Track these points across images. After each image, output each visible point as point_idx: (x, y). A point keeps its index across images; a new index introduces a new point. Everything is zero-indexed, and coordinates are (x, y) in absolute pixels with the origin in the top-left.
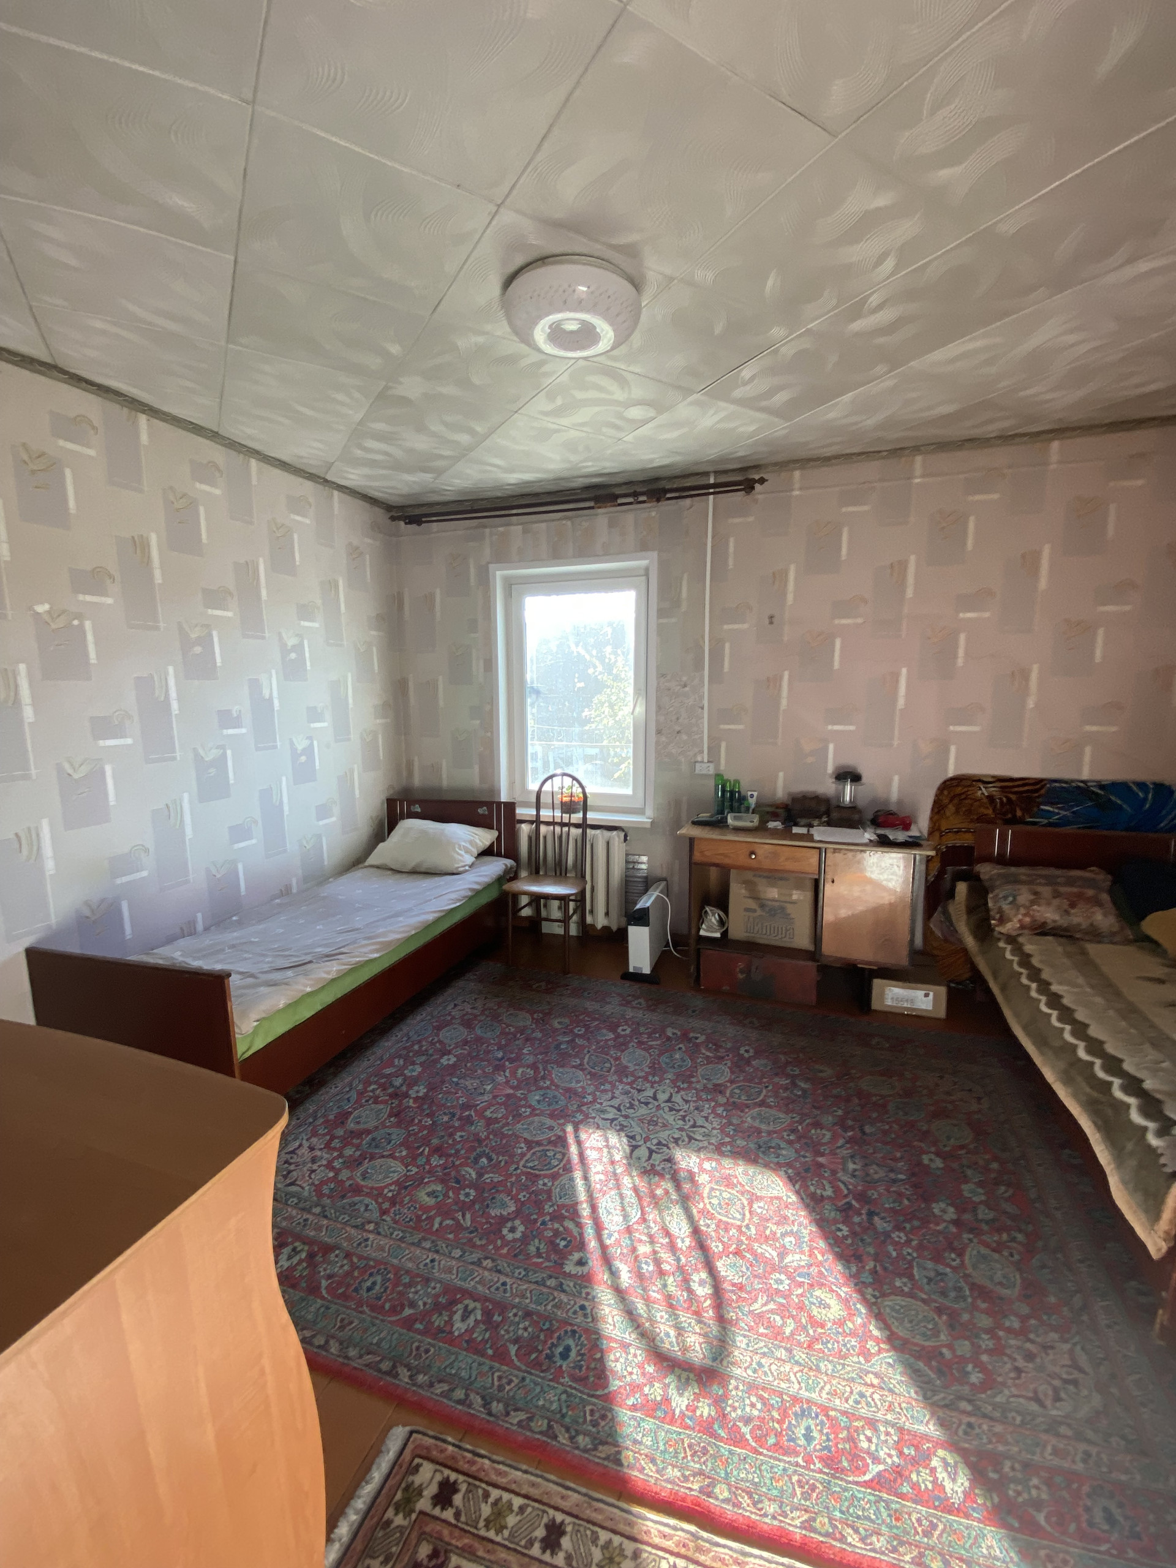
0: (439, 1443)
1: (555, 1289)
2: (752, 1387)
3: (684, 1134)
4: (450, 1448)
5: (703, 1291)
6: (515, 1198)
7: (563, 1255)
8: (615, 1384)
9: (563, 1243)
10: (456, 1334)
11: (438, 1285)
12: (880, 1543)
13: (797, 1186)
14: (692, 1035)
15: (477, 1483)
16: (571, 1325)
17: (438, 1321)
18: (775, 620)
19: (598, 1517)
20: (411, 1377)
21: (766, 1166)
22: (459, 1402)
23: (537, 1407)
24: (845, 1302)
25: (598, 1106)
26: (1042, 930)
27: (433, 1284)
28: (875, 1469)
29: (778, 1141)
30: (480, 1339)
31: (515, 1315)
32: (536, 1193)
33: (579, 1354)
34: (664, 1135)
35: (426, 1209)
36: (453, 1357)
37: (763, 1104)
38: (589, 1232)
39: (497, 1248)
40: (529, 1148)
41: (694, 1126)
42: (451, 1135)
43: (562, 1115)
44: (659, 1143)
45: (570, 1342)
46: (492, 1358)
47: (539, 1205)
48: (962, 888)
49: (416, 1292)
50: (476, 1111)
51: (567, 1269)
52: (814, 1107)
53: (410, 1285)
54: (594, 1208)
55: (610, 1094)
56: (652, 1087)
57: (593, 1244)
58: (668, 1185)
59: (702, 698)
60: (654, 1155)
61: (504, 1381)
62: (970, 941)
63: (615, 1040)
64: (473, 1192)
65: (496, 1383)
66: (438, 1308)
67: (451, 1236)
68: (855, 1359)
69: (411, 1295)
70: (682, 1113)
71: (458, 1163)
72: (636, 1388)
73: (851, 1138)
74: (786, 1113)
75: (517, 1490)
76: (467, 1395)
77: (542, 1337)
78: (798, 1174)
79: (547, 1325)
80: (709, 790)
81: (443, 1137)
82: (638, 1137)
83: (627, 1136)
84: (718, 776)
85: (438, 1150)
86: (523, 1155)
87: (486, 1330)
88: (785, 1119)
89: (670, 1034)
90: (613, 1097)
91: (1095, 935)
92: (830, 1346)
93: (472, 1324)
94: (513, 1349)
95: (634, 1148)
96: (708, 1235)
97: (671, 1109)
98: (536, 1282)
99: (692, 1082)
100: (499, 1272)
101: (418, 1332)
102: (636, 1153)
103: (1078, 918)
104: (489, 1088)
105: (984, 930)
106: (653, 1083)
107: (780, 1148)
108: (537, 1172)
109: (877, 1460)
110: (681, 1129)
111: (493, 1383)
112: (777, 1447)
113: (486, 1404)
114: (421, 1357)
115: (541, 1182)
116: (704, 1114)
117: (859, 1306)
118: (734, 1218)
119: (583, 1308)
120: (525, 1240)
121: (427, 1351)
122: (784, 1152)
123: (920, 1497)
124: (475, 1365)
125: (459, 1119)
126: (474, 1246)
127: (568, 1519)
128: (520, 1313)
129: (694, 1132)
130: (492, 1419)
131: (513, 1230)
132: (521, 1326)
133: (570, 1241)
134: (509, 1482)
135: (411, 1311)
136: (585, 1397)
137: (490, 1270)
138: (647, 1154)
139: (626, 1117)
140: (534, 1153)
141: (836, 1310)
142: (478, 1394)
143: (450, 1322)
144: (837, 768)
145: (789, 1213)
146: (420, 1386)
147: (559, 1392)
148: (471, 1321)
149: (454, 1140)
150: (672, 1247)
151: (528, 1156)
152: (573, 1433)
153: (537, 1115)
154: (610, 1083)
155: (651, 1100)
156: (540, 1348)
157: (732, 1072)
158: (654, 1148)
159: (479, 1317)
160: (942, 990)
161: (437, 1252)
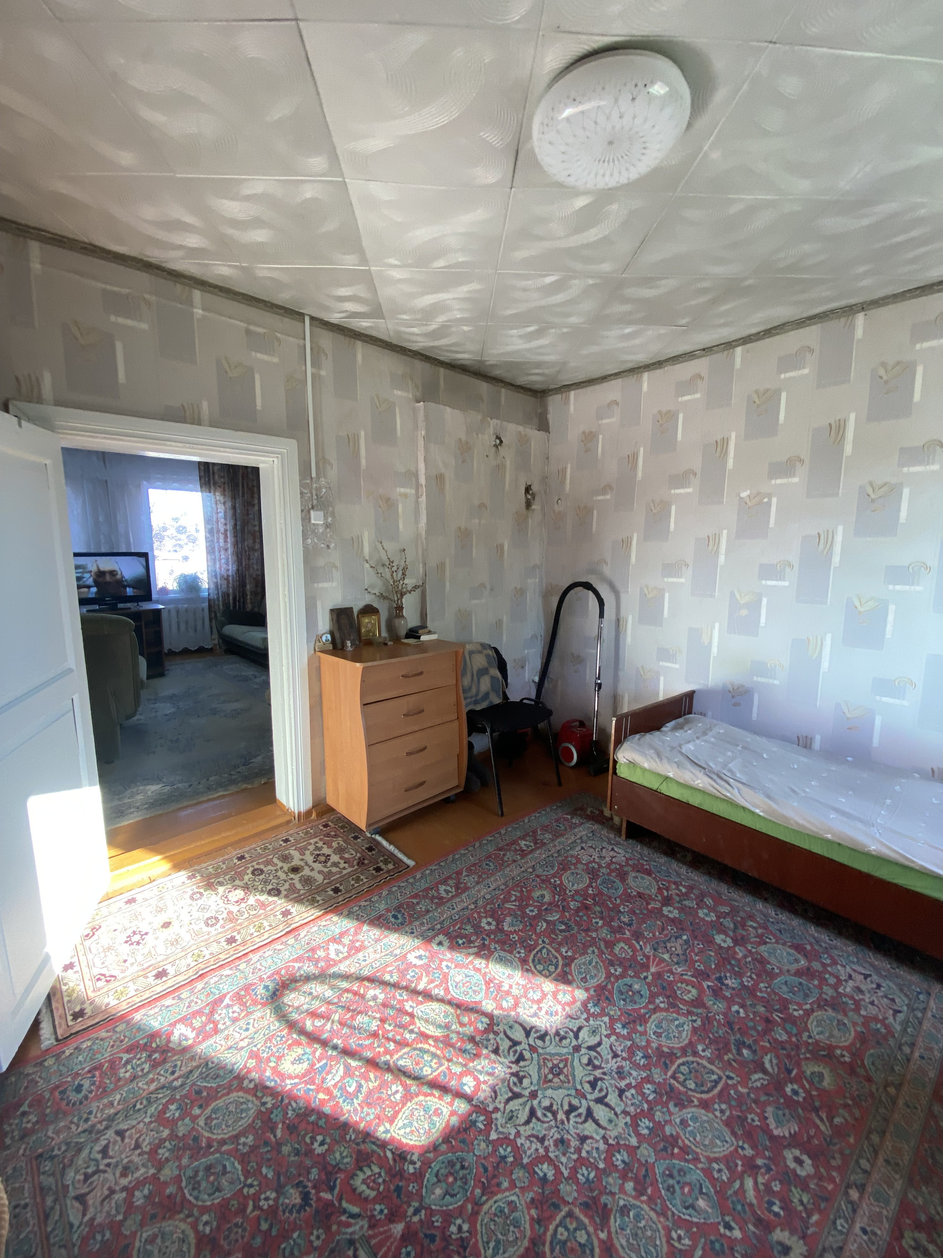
8: (365, 928)
9: (461, 942)
11: (472, 886)
13: (389, 1155)
16: (407, 925)
17: (452, 881)
21: (434, 1148)
27: (474, 884)
30: (431, 892)
31: (432, 907)
32: (513, 945)
33: (391, 922)
35: (532, 891)
38: (460, 958)
39: (480, 913)
43: (604, 997)
44: (522, 1058)
45: (399, 921)
46: (417, 893)
53: (480, 877)
57: (449, 955)
58: (469, 1030)
64: (532, 914)
66: (459, 883)
68: (259, 1046)
70: (561, 1116)
71: (567, 914)
72: (356, 934)
76: (408, 882)
77: (411, 912)
78: (401, 1174)
79: (415, 916)
81: (601, 914)
82: (540, 1043)
83: (546, 1034)
85: (586, 908)
86: (558, 950)
87: (433, 896)
92: (279, 1039)
95: (527, 1031)
97: (572, 1108)
102: (520, 1029)
108: (534, 952)
110: (533, 1095)
115: (522, 951)
119: (412, 933)
120: (477, 927)
124: (419, 888)
126: (488, 904)
131: (489, 923)
132: (424, 908)
133: (459, 945)
135: (464, 875)
136: (371, 916)
137: (467, 907)
140: (556, 958)
141: (287, 1066)
143: (448, 885)
148: (442, 892)
149: (594, 918)
151: (555, 953)
153: (608, 977)
158: (519, 1049)
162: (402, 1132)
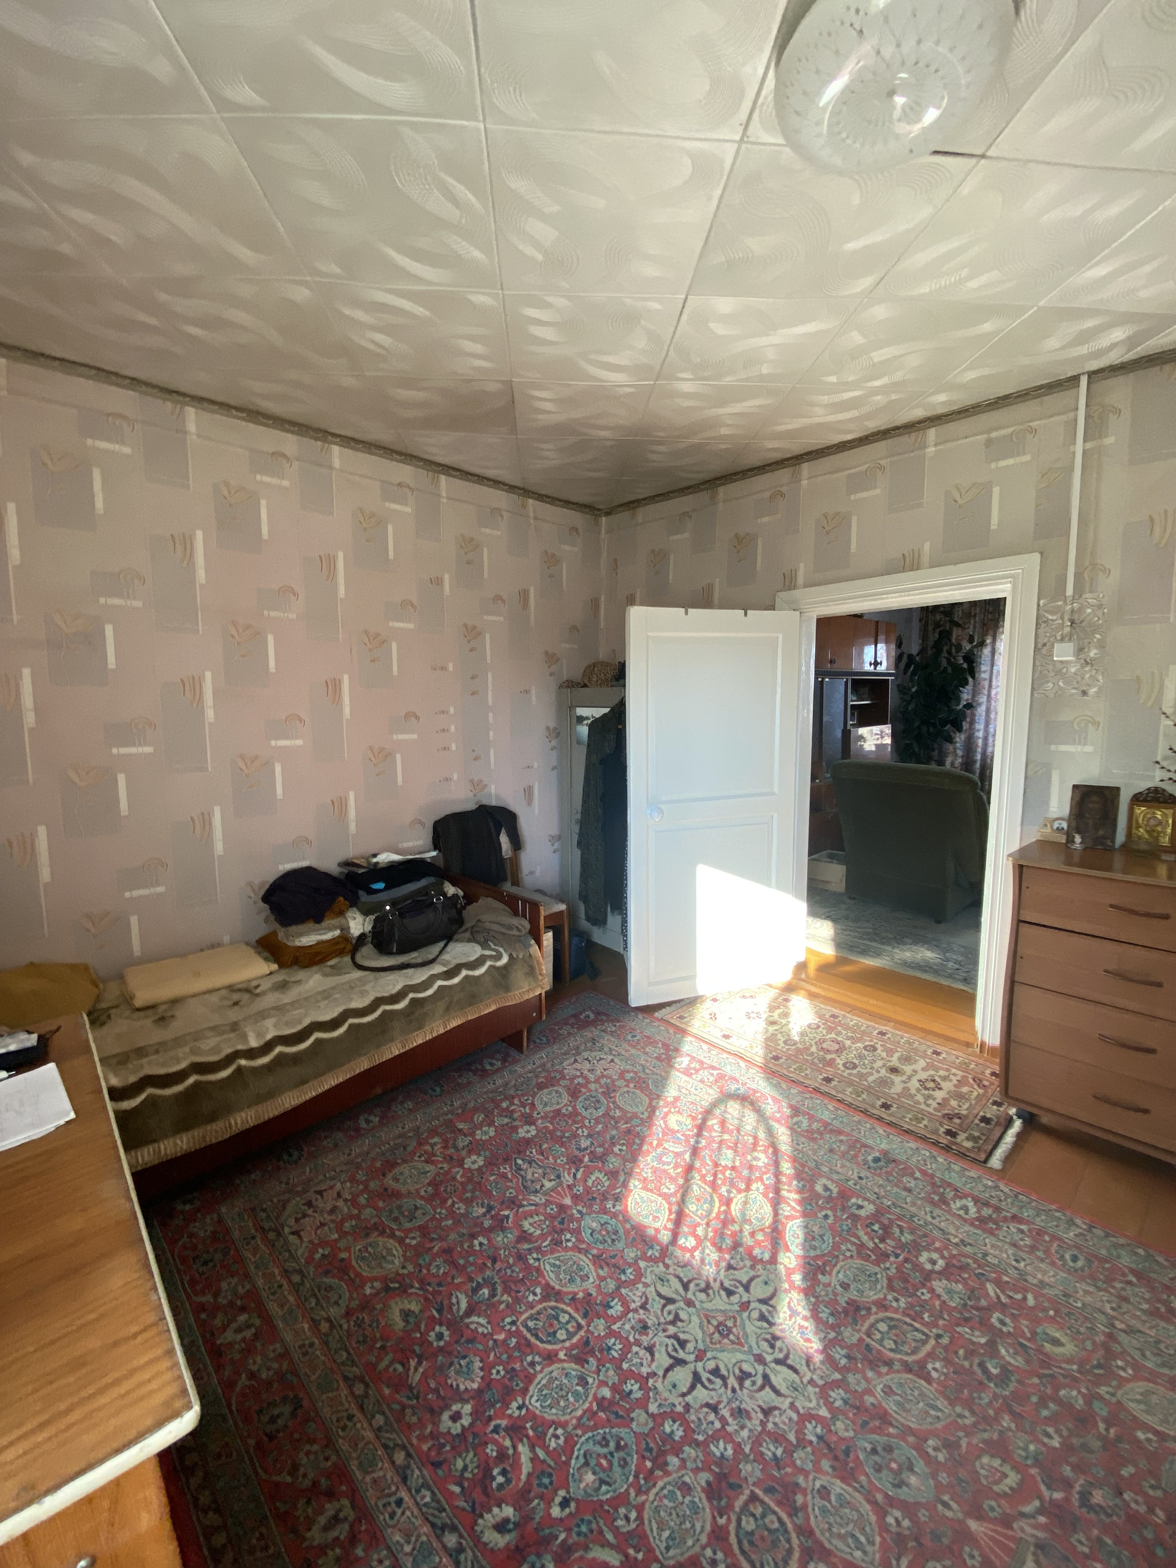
6: (934, 1295)
10: (970, 1199)
11: (1001, 1238)
13: (618, 1190)
17: (991, 1212)
21: (627, 1219)
27: (1008, 1240)
30: (948, 1191)
32: (907, 1293)
34: (720, 1302)
39: (947, 1249)
40: (921, 1364)
49: (1022, 1240)
53: (1033, 1248)
60: (745, 1281)
64: (996, 1324)
66: (995, 1222)
67: (1006, 1279)
68: (684, 1100)
69: (1027, 1239)
70: (672, 1330)
71: (1036, 1381)
74: (537, 1269)
78: (605, 1200)
82: (755, 1315)
83: (771, 1324)
86: (931, 1356)
87: (944, 1194)
88: (548, 1261)
90: (767, 1412)
93: (958, 1201)
95: (767, 1301)
97: (683, 1344)
100: (941, 1229)
102: (769, 1290)
110: (689, 1303)
116: (641, 1316)
117: (658, 1115)
120: (917, 1247)
126: (974, 1260)
143: (978, 1208)
153: (913, 1433)
158: (740, 1291)
159: (952, 1203)
162: (636, 1196)
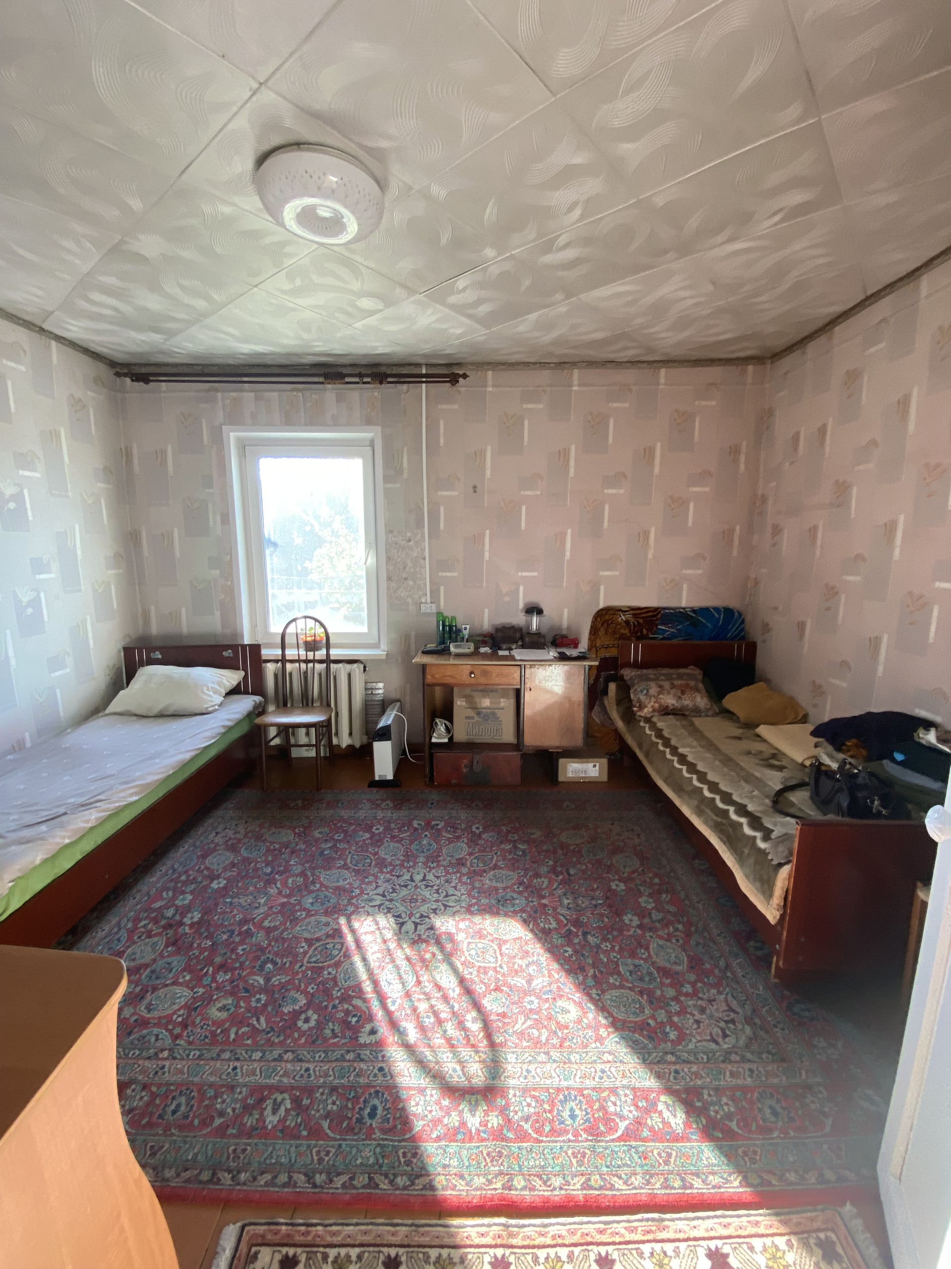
0: (273, 1227)
1: (354, 1061)
2: (525, 1091)
3: (440, 904)
4: (284, 1228)
5: (475, 1027)
6: (305, 992)
7: (355, 1031)
8: (418, 1125)
9: (354, 1019)
10: (270, 1127)
11: (244, 1089)
12: (637, 1181)
13: (531, 926)
14: (433, 823)
15: (315, 1249)
16: (374, 1087)
17: (249, 1121)
18: (477, 490)
19: (426, 1240)
20: (233, 1178)
21: (506, 915)
22: (285, 1185)
23: (356, 1166)
24: (579, 1005)
25: (366, 896)
26: (666, 712)
27: (238, 1090)
28: (622, 1125)
29: (510, 894)
30: (293, 1124)
31: (322, 1094)
32: (323, 983)
33: (384, 1109)
34: (424, 909)
35: (218, 1023)
36: (270, 1149)
37: (496, 867)
38: (375, 1005)
39: (295, 1040)
40: (310, 946)
41: (447, 896)
42: (233, 951)
43: (335, 911)
44: (422, 916)
45: (376, 1102)
46: (307, 1138)
47: (327, 993)
48: (612, 687)
49: (223, 1102)
50: (254, 924)
51: (362, 1041)
52: (533, 862)
53: (216, 1097)
54: (376, 983)
55: (374, 884)
56: (409, 871)
57: (379, 1014)
58: (434, 949)
59: (423, 550)
60: (419, 926)
61: (323, 1154)
62: (620, 724)
63: (371, 838)
64: (263, 997)
65: (316, 1158)
66: (247, 1109)
67: (249, 1042)
68: (593, 1045)
69: (218, 1106)
70: (435, 887)
71: (244, 973)
72: (437, 1122)
73: (561, 880)
74: (514, 871)
75: (352, 1242)
76: (290, 1178)
77: (350, 1105)
78: (530, 916)
79: (353, 1094)
80: (432, 625)
81: (225, 954)
82: (403, 915)
83: (394, 916)
84: (439, 614)
85: (223, 967)
86: (305, 953)
87: (298, 1115)
88: (514, 876)
89: (416, 825)
90: (377, 887)
91: (697, 712)
92: (574, 1041)
93: (283, 1114)
94: (325, 1124)
95: (402, 924)
96: (472, 981)
97: (427, 886)
98: (337, 1060)
99: (439, 861)
100: (301, 1060)
101: (234, 1136)
102: (404, 929)
103: (687, 702)
104: (262, 901)
105: (629, 716)
106: (408, 868)
107: (514, 899)
108: (320, 965)
109: (623, 1118)
110: (437, 901)
111: (313, 1160)
112: (553, 1131)
113: (310, 1178)
114: (239, 1157)
115: (326, 972)
116: (453, 884)
117: (589, 1005)
118: (490, 962)
119: (381, 1069)
120: (320, 1026)
121: (244, 1150)
122: (517, 902)
123: (657, 1136)
124: (293, 1149)
125: (238, 935)
126: (273, 1044)
127: (401, 1251)
128: (326, 1091)
129: (448, 901)
130: (316, 1190)
131: (307, 1020)
132: (330, 1101)
133: (360, 1016)
134: (344, 1239)
135: (222, 1120)
136: (396, 1144)
137: (293, 1061)
138: (413, 927)
139: (391, 900)
140: (316, 949)
141: (574, 1013)
142: (300, 1173)
143: (262, 1119)
144: (526, 605)
145: (529, 948)
146: (244, 1184)
147: (372, 1147)
148: (282, 1111)
149: (237, 954)
150: (445, 998)
151: (311, 952)
152: (392, 1177)
153: (312, 915)
154: (373, 875)
155: (409, 882)
156: (350, 1115)
157: (469, 847)
158: (418, 921)
159: (289, 1106)
160: (605, 761)
161: (238, 1059)
